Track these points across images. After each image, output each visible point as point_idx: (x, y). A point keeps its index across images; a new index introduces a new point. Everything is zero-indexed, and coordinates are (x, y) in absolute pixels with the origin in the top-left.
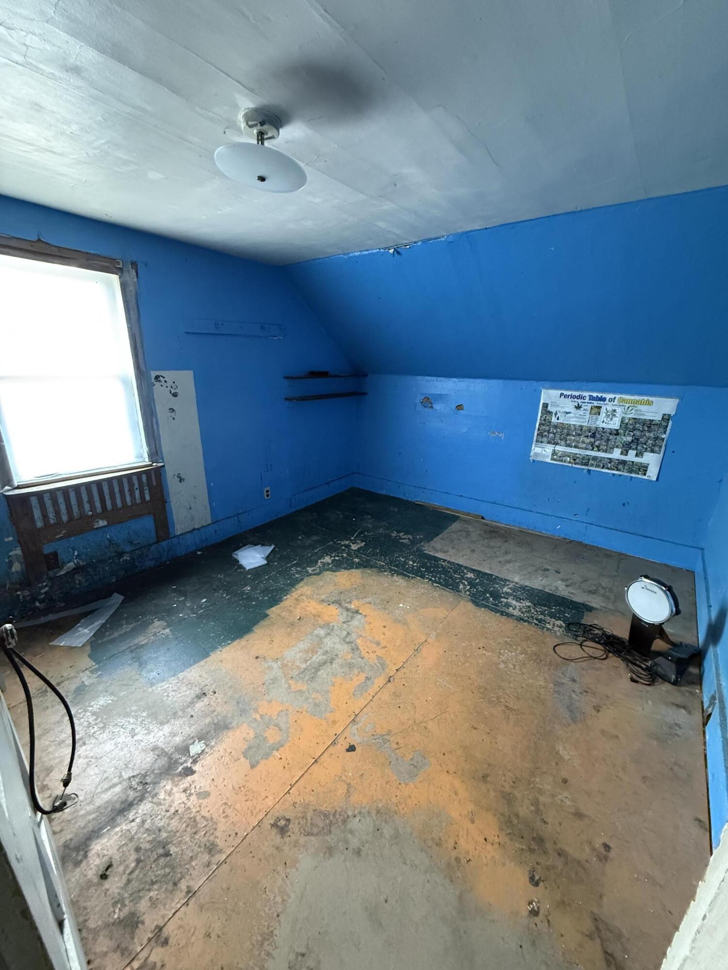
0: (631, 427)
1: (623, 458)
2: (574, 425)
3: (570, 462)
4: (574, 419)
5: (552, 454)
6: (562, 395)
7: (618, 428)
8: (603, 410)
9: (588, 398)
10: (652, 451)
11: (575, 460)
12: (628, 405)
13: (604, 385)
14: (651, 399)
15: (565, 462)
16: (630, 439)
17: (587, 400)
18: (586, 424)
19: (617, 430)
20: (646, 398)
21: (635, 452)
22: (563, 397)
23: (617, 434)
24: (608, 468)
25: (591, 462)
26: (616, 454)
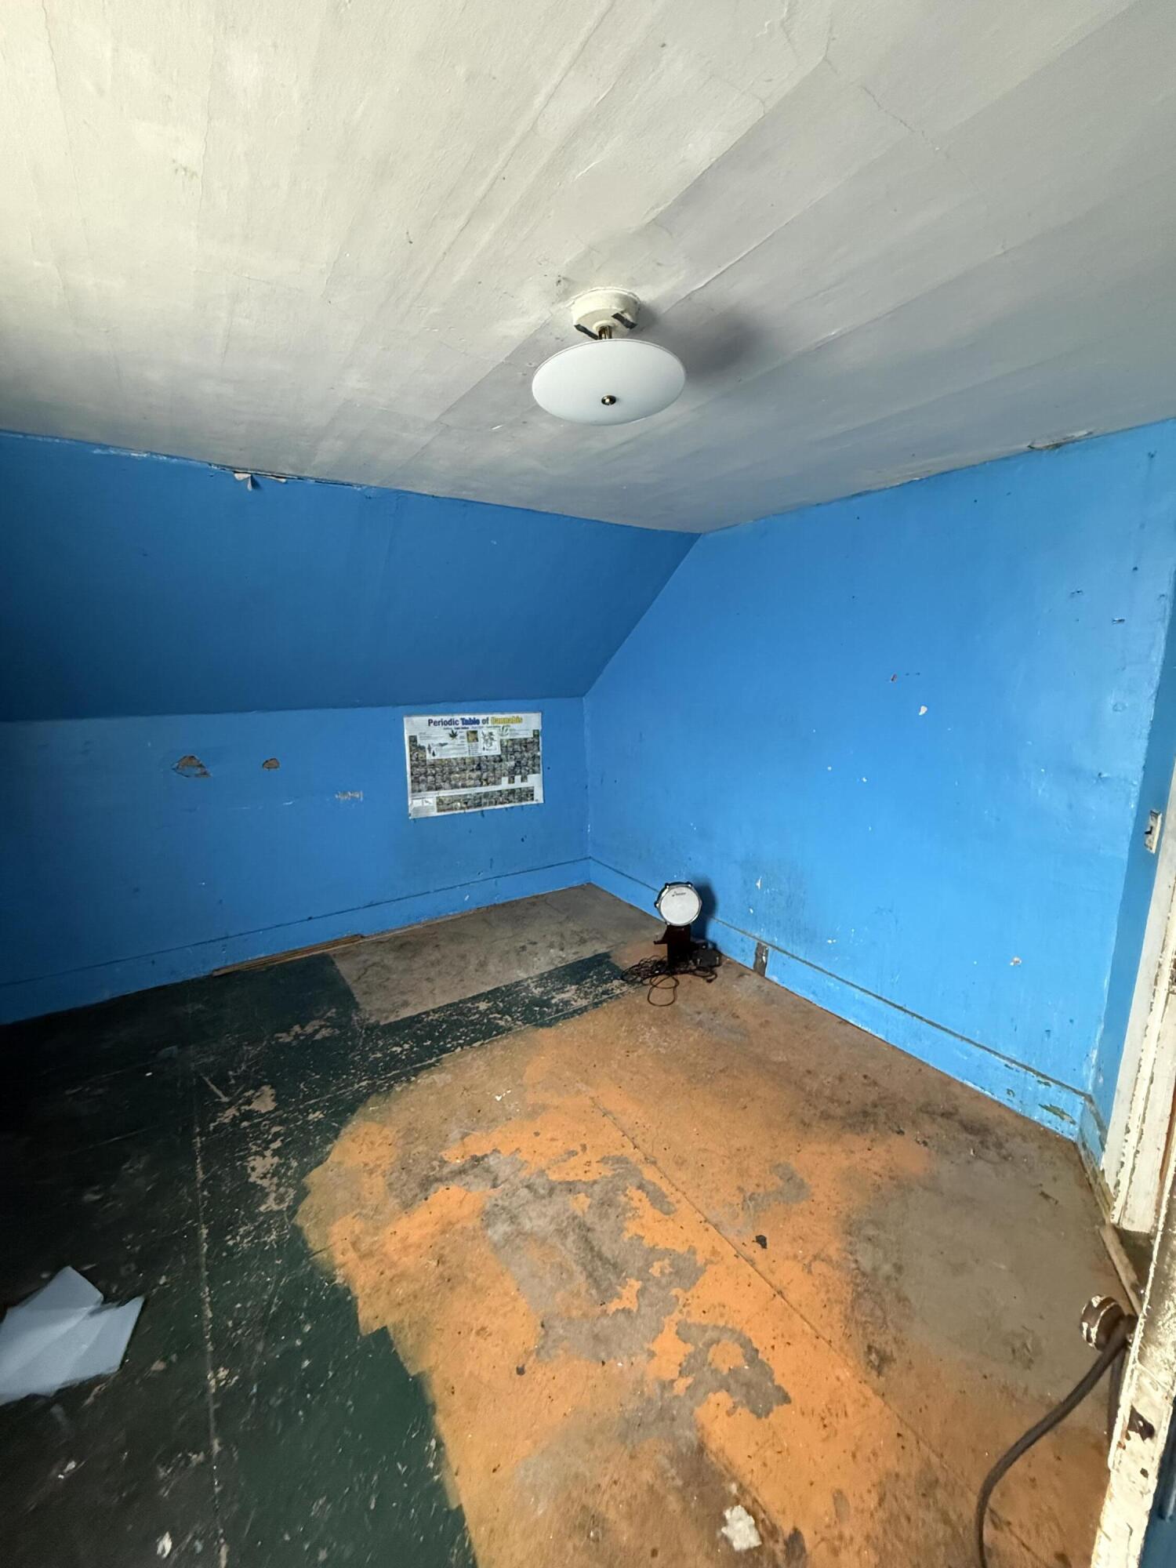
0: (511, 749)
1: (512, 786)
2: (455, 759)
3: (462, 808)
4: (452, 752)
5: (438, 804)
6: (430, 722)
7: (500, 753)
8: (480, 735)
9: (460, 722)
10: (534, 772)
11: (466, 803)
12: (502, 725)
13: (473, 704)
14: (520, 715)
15: (456, 809)
16: (512, 763)
17: (460, 725)
18: (467, 755)
19: (499, 756)
20: (515, 715)
21: (520, 777)
22: (432, 725)
23: (501, 760)
24: (501, 803)
25: (484, 801)
26: (504, 784)
